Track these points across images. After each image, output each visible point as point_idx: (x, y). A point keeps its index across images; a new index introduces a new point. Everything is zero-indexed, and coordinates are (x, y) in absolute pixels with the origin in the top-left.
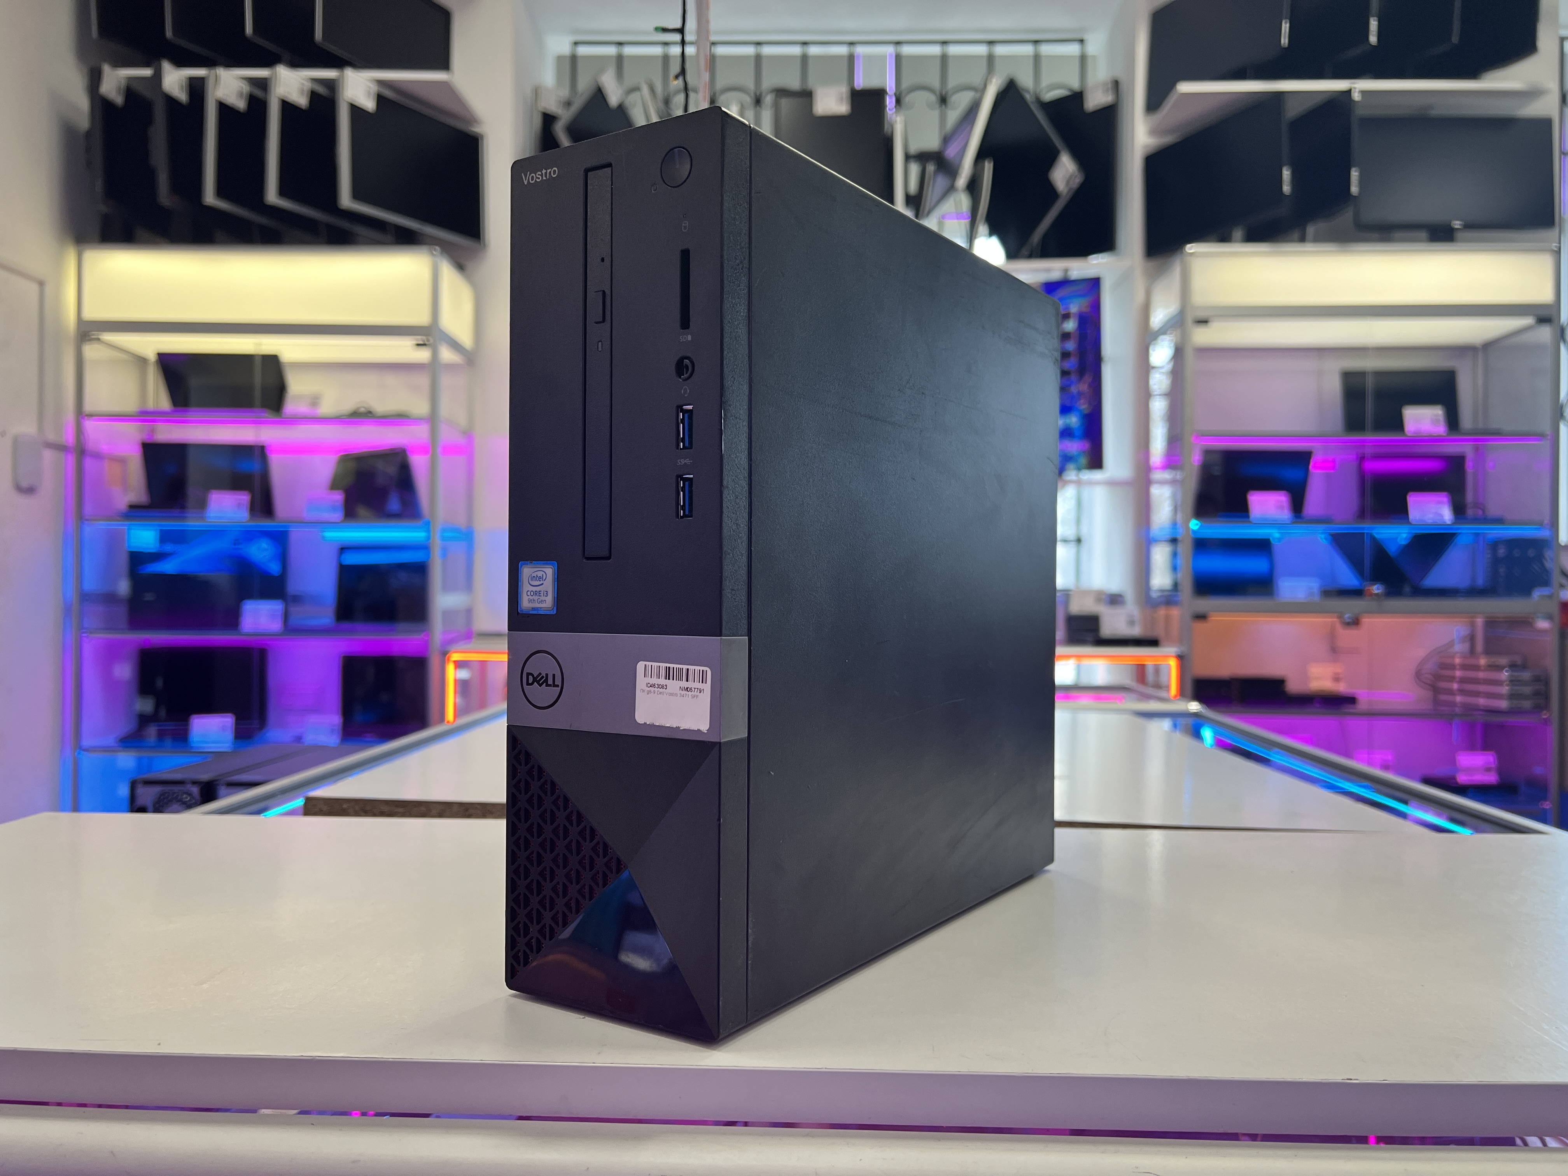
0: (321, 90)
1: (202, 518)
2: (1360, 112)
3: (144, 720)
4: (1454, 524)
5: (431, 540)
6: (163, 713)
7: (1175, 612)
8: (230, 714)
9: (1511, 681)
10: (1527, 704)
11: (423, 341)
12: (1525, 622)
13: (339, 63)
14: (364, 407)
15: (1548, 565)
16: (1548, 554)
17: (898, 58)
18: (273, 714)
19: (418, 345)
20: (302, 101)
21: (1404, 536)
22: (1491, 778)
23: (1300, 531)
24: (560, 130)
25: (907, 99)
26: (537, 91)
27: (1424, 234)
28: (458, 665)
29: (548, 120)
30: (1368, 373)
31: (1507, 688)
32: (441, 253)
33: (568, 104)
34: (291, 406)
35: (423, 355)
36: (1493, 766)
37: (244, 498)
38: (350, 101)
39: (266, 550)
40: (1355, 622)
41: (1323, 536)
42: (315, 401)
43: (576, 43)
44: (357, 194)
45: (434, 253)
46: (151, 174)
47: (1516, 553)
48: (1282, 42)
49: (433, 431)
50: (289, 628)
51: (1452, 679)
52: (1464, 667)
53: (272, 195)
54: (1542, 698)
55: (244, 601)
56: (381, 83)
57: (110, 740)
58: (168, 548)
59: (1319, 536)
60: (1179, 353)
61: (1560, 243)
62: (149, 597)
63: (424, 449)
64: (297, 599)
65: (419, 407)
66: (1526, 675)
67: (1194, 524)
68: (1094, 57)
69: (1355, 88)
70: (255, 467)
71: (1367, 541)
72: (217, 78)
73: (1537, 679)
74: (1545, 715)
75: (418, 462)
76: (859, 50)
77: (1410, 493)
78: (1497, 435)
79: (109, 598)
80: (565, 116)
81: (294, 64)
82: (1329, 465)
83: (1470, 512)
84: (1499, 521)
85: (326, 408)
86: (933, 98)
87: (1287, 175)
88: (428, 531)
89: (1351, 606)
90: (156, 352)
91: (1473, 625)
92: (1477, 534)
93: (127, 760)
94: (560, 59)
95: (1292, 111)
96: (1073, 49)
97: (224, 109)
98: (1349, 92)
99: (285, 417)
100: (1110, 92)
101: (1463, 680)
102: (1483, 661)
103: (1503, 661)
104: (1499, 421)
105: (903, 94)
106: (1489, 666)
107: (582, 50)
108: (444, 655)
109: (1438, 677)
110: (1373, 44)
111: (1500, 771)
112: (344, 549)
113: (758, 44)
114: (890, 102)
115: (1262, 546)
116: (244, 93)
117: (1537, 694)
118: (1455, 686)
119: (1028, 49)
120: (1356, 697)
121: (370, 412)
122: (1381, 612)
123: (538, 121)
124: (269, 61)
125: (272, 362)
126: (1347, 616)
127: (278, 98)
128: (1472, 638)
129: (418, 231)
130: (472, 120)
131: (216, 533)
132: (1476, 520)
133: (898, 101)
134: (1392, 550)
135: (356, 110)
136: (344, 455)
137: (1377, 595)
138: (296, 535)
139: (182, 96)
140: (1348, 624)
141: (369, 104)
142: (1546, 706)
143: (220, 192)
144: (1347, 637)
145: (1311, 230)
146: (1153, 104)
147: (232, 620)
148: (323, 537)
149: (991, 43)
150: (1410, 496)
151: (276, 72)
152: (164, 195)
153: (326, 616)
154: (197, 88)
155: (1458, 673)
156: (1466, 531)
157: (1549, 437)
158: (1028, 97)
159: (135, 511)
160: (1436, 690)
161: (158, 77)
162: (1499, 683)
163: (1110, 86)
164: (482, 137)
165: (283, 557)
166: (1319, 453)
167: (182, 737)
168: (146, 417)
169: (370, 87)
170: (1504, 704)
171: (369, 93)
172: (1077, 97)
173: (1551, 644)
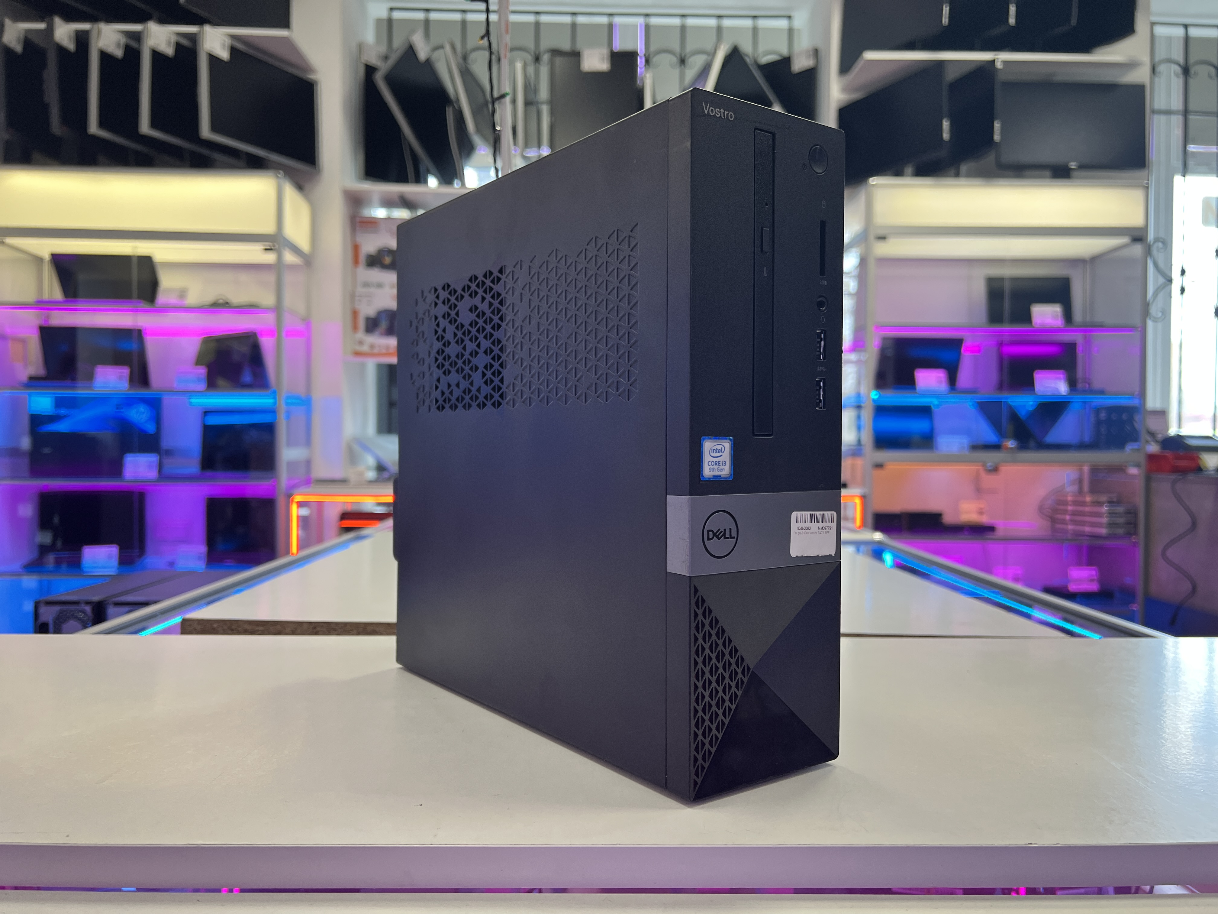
0: (184, 42)
1: (90, 388)
2: (1002, 77)
3: (43, 550)
4: (1069, 394)
5: (277, 405)
6: (59, 544)
7: (859, 462)
8: (115, 545)
9: (1109, 513)
10: (1121, 531)
11: (270, 246)
12: (1119, 469)
13: (200, 21)
14: (222, 299)
15: (1136, 425)
16: (1137, 418)
17: (647, 27)
18: (150, 545)
19: (266, 249)
20: (169, 51)
21: (1031, 403)
22: (1093, 587)
23: (953, 399)
24: (379, 80)
25: (655, 60)
26: (360, 47)
27: (1048, 173)
28: (300, 505)
29: (370, 70)
30: (1005, 279)
31: (1106, 519)
32: (284, 176)
33: (386, 58)
34: (162, 298)
35: (270, 258)
36: (1095, 578)
37: (125, 371)
38: (208, 52)
39: (144, 413)
40: (995, 470)
41: (971, 403)
42: (182, 293)
43: (392, 9)
44: (215, 127)
45: (279, 176)
46: (45, 108)
47: (1114, 417)
48: (943, 22)
49: (279, 319)
50: (162, 475)
51: (1065, 512)
52: (1076, 503)
53: (145, 127)
54: (1132, 525)
55: (125, 455)
56: (233, 37)
57: (17, 566)
58: (63, 411)
59: (968, 404)
60: (863, 262)
61: (1148, 180)
62: (47, 450)
63: (271, 333)
64: (169, 453)
65: (267, 299)
66: (1120, 509)
67: (874, 395)
68: (799, 30)
69: (998, 59)
70: (134, 346)
71: (1004, 407)
72: (99, 32)
73: (1128, 512)
74: (1134, 539)
75: (267, 343)
76: (617, 20)
77: (1036, 371)
78: (1101, 328)
79: (14, 452)
80: (383, 68)
81: (163, 21)
82: (976, 349)
83: (1080, 386)
84: (1102, 392)
85: (192, 300)
86: (674, 60)
87: (946, 125)
88: (275, 398)
89: (992, 457)
90: (50, 253)
91: (1081, 471)
92: (1085, 403)
93: (30, 581)
94: (379, 21)
95: (951, 76)
96: (783, 23)
97: (105, 56)
98: (993, 62)
99: (158, 306)
100: (811, 58)
101: (1074, 513)
102: (1088, 499)
103: (1104, 498)
104: (1102, 316)
105: (651, 56)
106: (1093, 502)
107: (397, 15)
108: (289, 497)
109: (1055, 511)
110: (1011, 25)
111: (1101, 581)
112: (207, 412)
113: (537, 13)
114: (641, 62)
115: (925, 411)
116: (122, 44)
117: (1129, 523)
118: (1068, 517)
119: (748, 23)
120: (994, 526)
121: (227, 303)
122: (1015, 462)
123: (362, 71)
124: (142, 18)
125: (146, 262)
126: (989, 464)
127: (150, 48)
128: (1080, 481)
129: (266, 158)
130: (309, 69)
131: (102, 399)
132: (1084, 392)
133: (647, 61)
134: (1022, 414)
135: (213, 59)
136: (207, 337)
137: (1011, 448)
138: (168, 401)
139: (71, 46)
140: (990, 471)
141: (224, 55)
142: (1135, 533)
143: (102, 124)
144: (989, 480)
145: (964, 168)
146: (845, 67)
147: (117, 469)
148: (191, 403)
149: (719, 17)
150: (1036, 374)
151: (148, 26)
152: (56, 126)
153: (193, 466)
154: (82, 39)
155: (1070, 508)
156: (1077, 399)
157: (1139, 329)
158: (748, 60)
159: (34, 382)
160: (1053, 521)
161: (50, 30)
162: (1099, 515)
163: (811, 53)
164: (316, 82)
165: (157, 419)
166: (969, 339)
167: (76, 564)
168: (42, 305)
169: (225, 41)
170: (1104, 531)
171: (223, 46)
172: (786, 61)
173: (1139, 485)
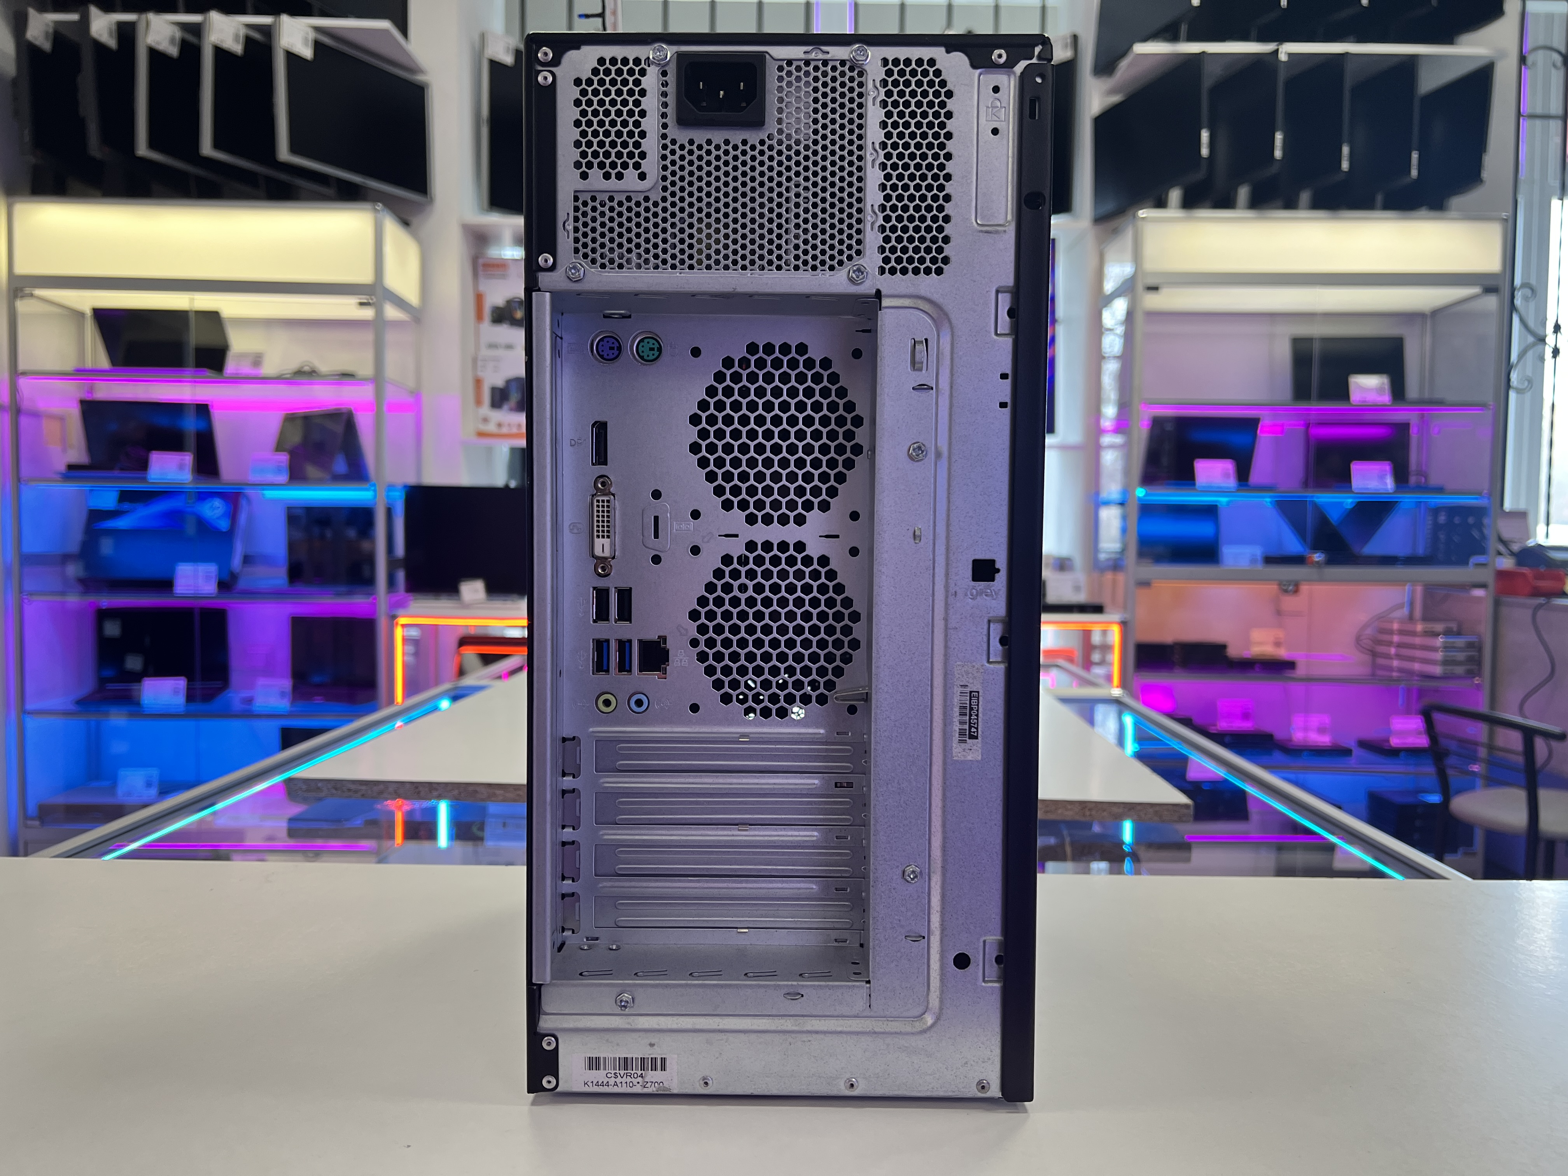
0: (256, 36)
1: (144, 479)
4: (1395, 492)
5: (377, 499)
7: (1121, 577)
8: (182, 678)
9: (1445, 647)
10: (1460, 670)
11: (367, 300)
12: (1460, 590)
13: (275, 10)
14: (308, 366)
15: (1486, 531)
16: (1486, 521)
17: (857, 6)
19: (361, 304)
20: (238, 48)
22: (1422, 741)
23: (1246, 498)
28: (407, 627)
30: (1316, 339)
31: (1441, 654)
32: (385, 210)
34: (231, 365)
35: (368, 313)
36: (1422, 730)
38: (286, 48)
40: (1294, 589)
41: (1268, 500)
42: (257, 360)
44: (294, 149)
45: (378, 209)
46: (81, 124)
47: (1457, 520)
49: (378, 392)
51: (1390, 644)
52: (1401, 632)
53: (207, 148)
54: (1474, 664)
55: (178, 563)
56: (317, 29)
60: (1131, 316)
63: (369, 407)
64: (249, 560)
65: (364, 366)
67: (1140, 492)
68: (1054, 11)
70: (199, 425)
71: (1309, 508)
72: (148, 24)
73: (1470, 646)
74: (1477, 680)
75: (364, 422)
77: (1353, 462)
78: (1438, 404)
81: (228, 10)
82: (1277, 429)
83: (1413, 480)
84: (1440, 490)
85: (269, 369)
88: (375, 491)
89: (1291, 574)
90: (92, 308)
91: (1412, 592)
92: (1420, 502)
97: (155, 55)
99: (226, 376)
100: (1069, 47)
101: (1399, 645)
102: (1419, 627)
103: (1439, 627)
104: (1445, 391)
106: (1425, 632)
108: (392, 620)
109: (1376, 642)
112: (291, 506)
115: (1210, 512)
116: (176, 39)
117: (1470, 660)
118: (1393, 651)
120: (1295, 662)
121: (314, 371)
122: (1321, 580)
123: (486, 70)
124: (202, 6)
125: (213, 318)
126: (1286, 583)
127: (212, 45)
128: (1412, 604)
129: (361, 184)
130: (415, 69)
132: (1418, 489)
134: (1334, 517)
135: (293, 58)
136: (290, 414)
137: (1318, 562)
139: (111, 42)
140: (1288, 591)
141: (307, 53)
142: (1479, 674)
143: (153, 144)
144: (1290, 602)
148: (271, 498)
150: (1353, 465)
151: (209, 17)
152: (95, 147)
153: (278, 577)
154: (126, 33)
155: (1396, 638)
156: (1408, 499)
157: (1491, 407)
159: (74, 470)
160: (1374, 654)
161: (85, 22)
162: (1434, 649)
163: (1069, 41)
164: (427, 85)
166: (1266, 419)
167: (131, 698)
168: (81, 374)
169: (307, 34)
170: (1438, 670)
171: (306, 40)
173: (1486, 610)
